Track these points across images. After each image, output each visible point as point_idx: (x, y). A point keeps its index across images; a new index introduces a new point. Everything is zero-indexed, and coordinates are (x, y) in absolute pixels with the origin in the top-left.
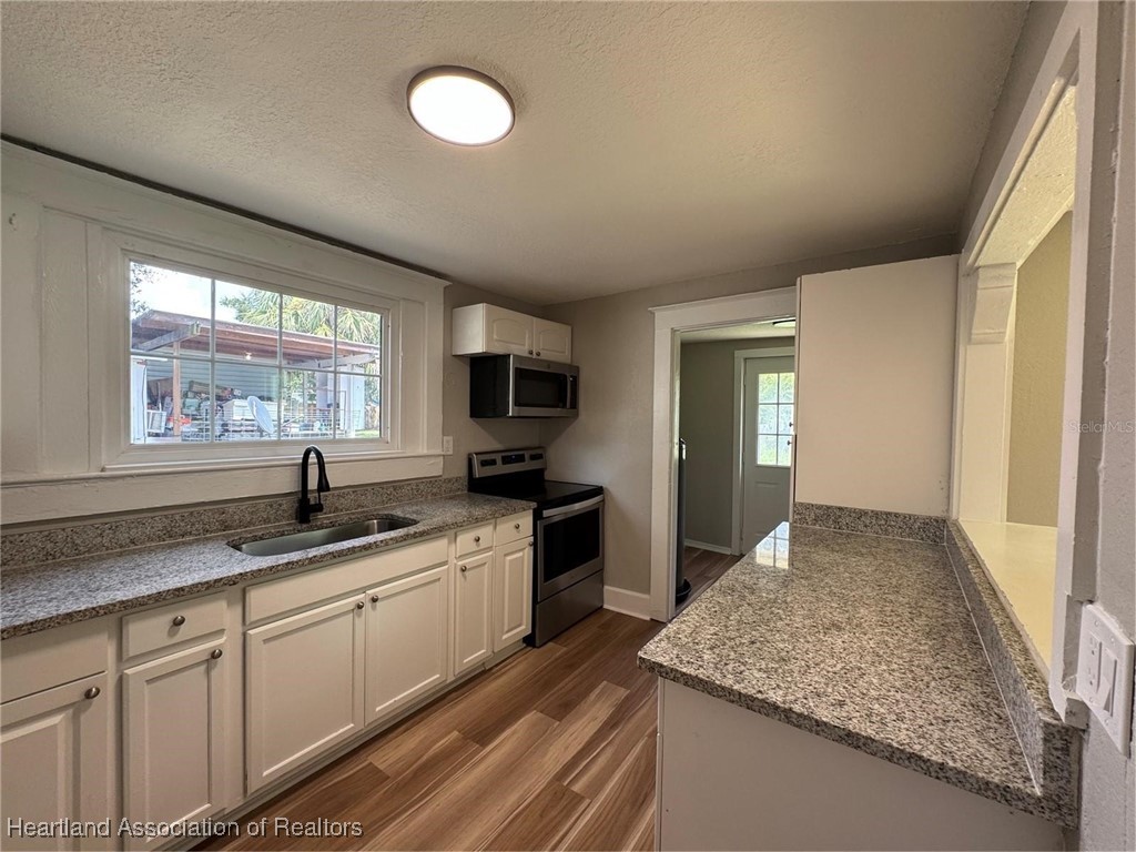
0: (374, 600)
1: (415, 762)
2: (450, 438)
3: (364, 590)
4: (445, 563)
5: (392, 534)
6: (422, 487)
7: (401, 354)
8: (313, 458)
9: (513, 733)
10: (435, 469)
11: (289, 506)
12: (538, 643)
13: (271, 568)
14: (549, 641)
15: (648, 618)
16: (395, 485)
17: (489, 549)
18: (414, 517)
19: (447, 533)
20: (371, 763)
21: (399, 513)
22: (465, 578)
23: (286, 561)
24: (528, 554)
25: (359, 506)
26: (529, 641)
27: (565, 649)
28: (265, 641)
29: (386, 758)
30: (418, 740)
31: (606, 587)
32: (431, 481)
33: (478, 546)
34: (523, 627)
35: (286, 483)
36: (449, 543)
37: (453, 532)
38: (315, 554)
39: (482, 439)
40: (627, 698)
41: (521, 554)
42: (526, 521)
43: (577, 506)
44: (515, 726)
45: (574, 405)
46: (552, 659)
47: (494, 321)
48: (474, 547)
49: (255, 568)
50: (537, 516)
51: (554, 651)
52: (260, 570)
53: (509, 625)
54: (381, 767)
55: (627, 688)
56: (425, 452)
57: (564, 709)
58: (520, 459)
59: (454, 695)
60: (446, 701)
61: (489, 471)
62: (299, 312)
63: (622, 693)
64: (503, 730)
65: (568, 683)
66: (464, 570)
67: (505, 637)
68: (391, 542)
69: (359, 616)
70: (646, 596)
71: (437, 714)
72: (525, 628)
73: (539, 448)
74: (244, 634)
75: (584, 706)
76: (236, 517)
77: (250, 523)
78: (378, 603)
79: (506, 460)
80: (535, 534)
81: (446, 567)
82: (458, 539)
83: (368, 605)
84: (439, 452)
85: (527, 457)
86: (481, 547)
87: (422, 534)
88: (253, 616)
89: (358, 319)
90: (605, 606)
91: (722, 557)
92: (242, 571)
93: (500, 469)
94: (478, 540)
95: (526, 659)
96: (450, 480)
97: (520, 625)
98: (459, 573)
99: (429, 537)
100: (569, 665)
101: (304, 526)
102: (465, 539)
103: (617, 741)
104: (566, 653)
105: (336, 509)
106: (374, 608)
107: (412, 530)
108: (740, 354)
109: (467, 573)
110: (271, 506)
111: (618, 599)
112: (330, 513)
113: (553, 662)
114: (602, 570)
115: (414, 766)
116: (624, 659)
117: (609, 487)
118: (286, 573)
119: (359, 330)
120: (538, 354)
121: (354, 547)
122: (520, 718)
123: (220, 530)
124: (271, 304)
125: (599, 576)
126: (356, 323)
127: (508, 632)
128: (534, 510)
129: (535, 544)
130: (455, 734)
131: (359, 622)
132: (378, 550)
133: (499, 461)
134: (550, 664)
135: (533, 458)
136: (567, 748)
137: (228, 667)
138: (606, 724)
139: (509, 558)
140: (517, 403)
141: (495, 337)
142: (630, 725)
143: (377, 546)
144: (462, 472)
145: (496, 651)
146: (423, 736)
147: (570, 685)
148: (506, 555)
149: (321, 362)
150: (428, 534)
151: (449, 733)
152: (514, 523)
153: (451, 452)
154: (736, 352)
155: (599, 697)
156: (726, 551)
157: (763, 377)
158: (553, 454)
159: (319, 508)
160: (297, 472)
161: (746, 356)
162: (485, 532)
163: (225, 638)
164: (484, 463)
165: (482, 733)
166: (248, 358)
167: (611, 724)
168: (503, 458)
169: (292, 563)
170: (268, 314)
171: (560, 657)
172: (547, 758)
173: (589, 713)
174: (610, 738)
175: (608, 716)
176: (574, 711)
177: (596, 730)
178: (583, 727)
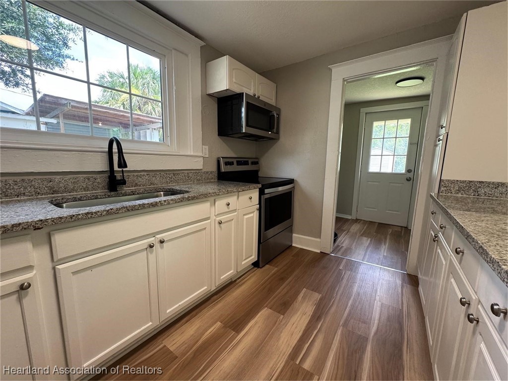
0: (162, 242)
1: (194, 344)
2: (207, 147)
3: (153, 235)
4: (208, 219)
5: (173, 197)
6: (190, 175)
7: (174, 88)
8: (115, 146)
9: (256, 323)
10: (198, 165)
11: (102, 180)
12: (261, 266)
13: (72, 217)
14: (267, 264)
15: (319, 251)
16: (175, 172)
17: (235, 211)
18: (187, 189)
19: (209, 199)
20: (165, 346)
21: (177, 188)
22: (221, 227)
23: (87, 211)
24: (255, 216)
25: (151, 184)
26: (256, 265)
27: (276, 269)
28: (74, 273)
29: (175, 342)
30: (195, 328)
31: (294, 235)
32: (197, 171)
33: (228, 208)
34: (253, 257)
35: (99, 164)
36: (211, 206)
37: (212, 199)
38: (111, 207)
39: (225, 150)
40: (321, 299)
41: (252, 215)
42: (255, 194)
43: (280, 189)
44: (256, 319)
45: (278, 132)
46: (271, 274)
47: (233, 69)
48: (226, 209)
49: (56, 216)
50: (261, 193)
51: (269, 270)
52: (61, 218)
53: (246, 256)
54: (172, 349)
55: (319, 292)
56: (192, 154)
57: (284, 307)
58: (246, 163)
59: (215, 297)
60: (210, 301)
61: (230, 169)
62: (125, 103)
63: (317, 296)
64: (249, 322)
65: (282, 289)
66: (220, 223)
67: (243, 263)
68: (171, 202)
69: (151, 253)
70: (318, 240)
71: (205, 310)
72: (254, 258)
73: (256, 158)
74: (54, 268)
75: (296, 304)
76: (61, 185)
77: (73, 190)
78: (164, 244)
79: (239, 163)
80: (260, 203)
81: (209, 221)
82: (217, 203)
83: (157, 245)
84: (200, 154)
85: (250, 162)
86: (230, 210)
87: (193, 198)
88: (60, 254)
89: (154, 106)
90: (293, 245)
91: (347, 220)
92: (43, 218)
93: (235, 168)
94: (228, 205)
95: (254, 275)
96: (207, 172)
97: (251, 256)
98: (217, 225)
99: (197, 201)
100: (281, 278)
101: (112, 193)
102: (221, 204)
103: (323, 329)
104: (278, 271)
105: (136, 185)
106: (162, 247)
107: (186, 195)
108: (364, 110)
109: (222, 225)
110: (89, 179)
111: (301, 241)
112: (132, 186)
113: (271, 277)
114: (292, 226)
115: (194, 348)
116: (312, 275)
117: (297, 180)
118: (84, 222)
119: (155, 112)
120: (259, 97)
121: (144, 204)
122: (258, 312)
123: (50, 194)
124: (111, 99)
125: (290, 229)
126: (154, 109)
127: (245, 260)
128: (260, 189)
129: (260, 210)
130: (219, 324)
131: (152, 257)
132: (163, 207)
133: (235, 163)
134: (269, 279)
135: (253, 163)
136: (292, 335)
137: (41, 294)
138: (313, 316)
139: (246, 217)
140: (247, 125)
141: (234, 79)
142: (329, 318)
143: (162, 204)
144: (213, 168)
145: (238, 271)
146: (198, 325)
147: (285, 290)
148: (244, 215)
149: (137, 128)
150: (197, 198)
151: (215, 323)
152: (249, 196)
153: (207, 156)
154: (361, 109)
155: (304, 298)
156: (349, 217)
157: (375, 124)
158: (263, 162)
159: (123, 182)
160: (105, 157)
161: (367, 112)
162: (232, 200)
163: (34, 272)
164: (227, 164)
165: (236, 323)
166: (100, 125)
167: (316, 317)
168: (237, 162)
169: (92, 213)
170: (109, 104)
171: (274, 274)
172: (281, 342)
173: (301, 310)
174: (319, 328)
175: (313, 311)
176: (290, 308)
177: (308, 322)
178: (299, 319)
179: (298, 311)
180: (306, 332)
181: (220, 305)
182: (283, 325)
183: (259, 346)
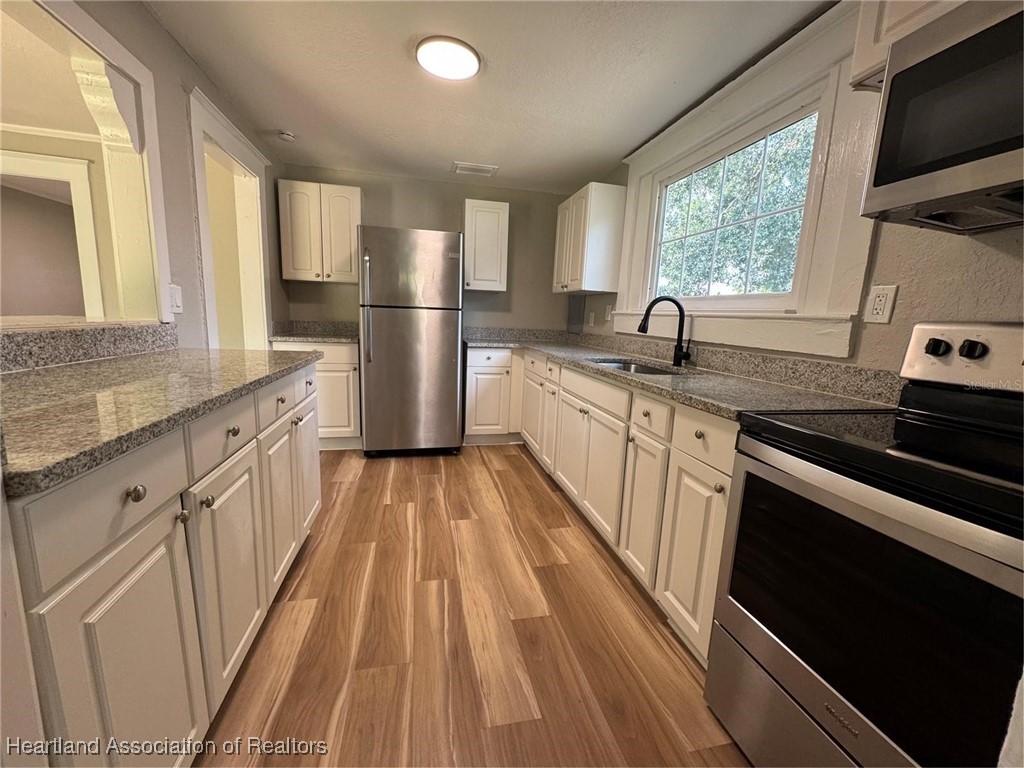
16: (767, 355)
57: (527, 636)
63: (494, 715)
75: (514, 655)
103: (437, 637)
130: (566, 562)
138: (467, 649)
153: (884, 318)
159: (686, 357)
172: (480, 587)
173: (496, 647)
174: (446, 636)
175: (474, 659)
176: (515, 639)
177: (469, 634)
178: (485, 630)
179: (498, 643)
180: (459, 616)
181: (602, 577)
182: (498, 607)
183: (498, 572)
